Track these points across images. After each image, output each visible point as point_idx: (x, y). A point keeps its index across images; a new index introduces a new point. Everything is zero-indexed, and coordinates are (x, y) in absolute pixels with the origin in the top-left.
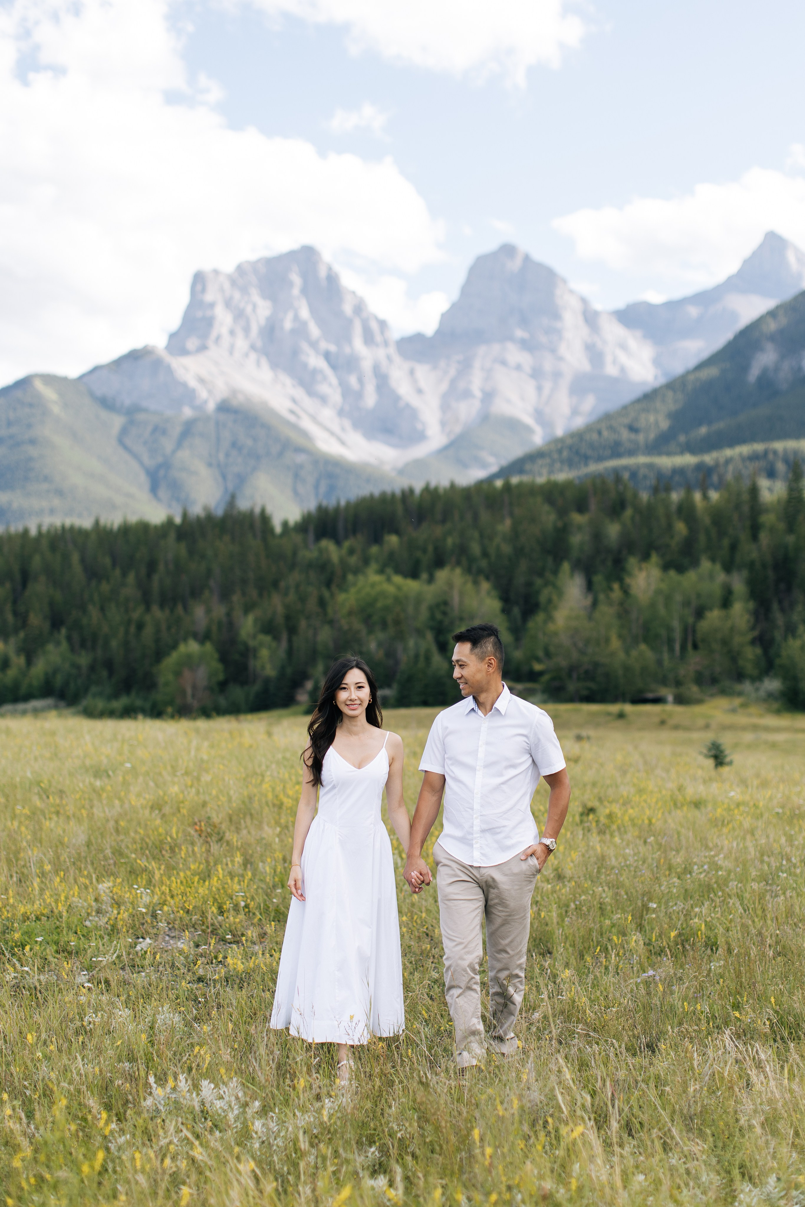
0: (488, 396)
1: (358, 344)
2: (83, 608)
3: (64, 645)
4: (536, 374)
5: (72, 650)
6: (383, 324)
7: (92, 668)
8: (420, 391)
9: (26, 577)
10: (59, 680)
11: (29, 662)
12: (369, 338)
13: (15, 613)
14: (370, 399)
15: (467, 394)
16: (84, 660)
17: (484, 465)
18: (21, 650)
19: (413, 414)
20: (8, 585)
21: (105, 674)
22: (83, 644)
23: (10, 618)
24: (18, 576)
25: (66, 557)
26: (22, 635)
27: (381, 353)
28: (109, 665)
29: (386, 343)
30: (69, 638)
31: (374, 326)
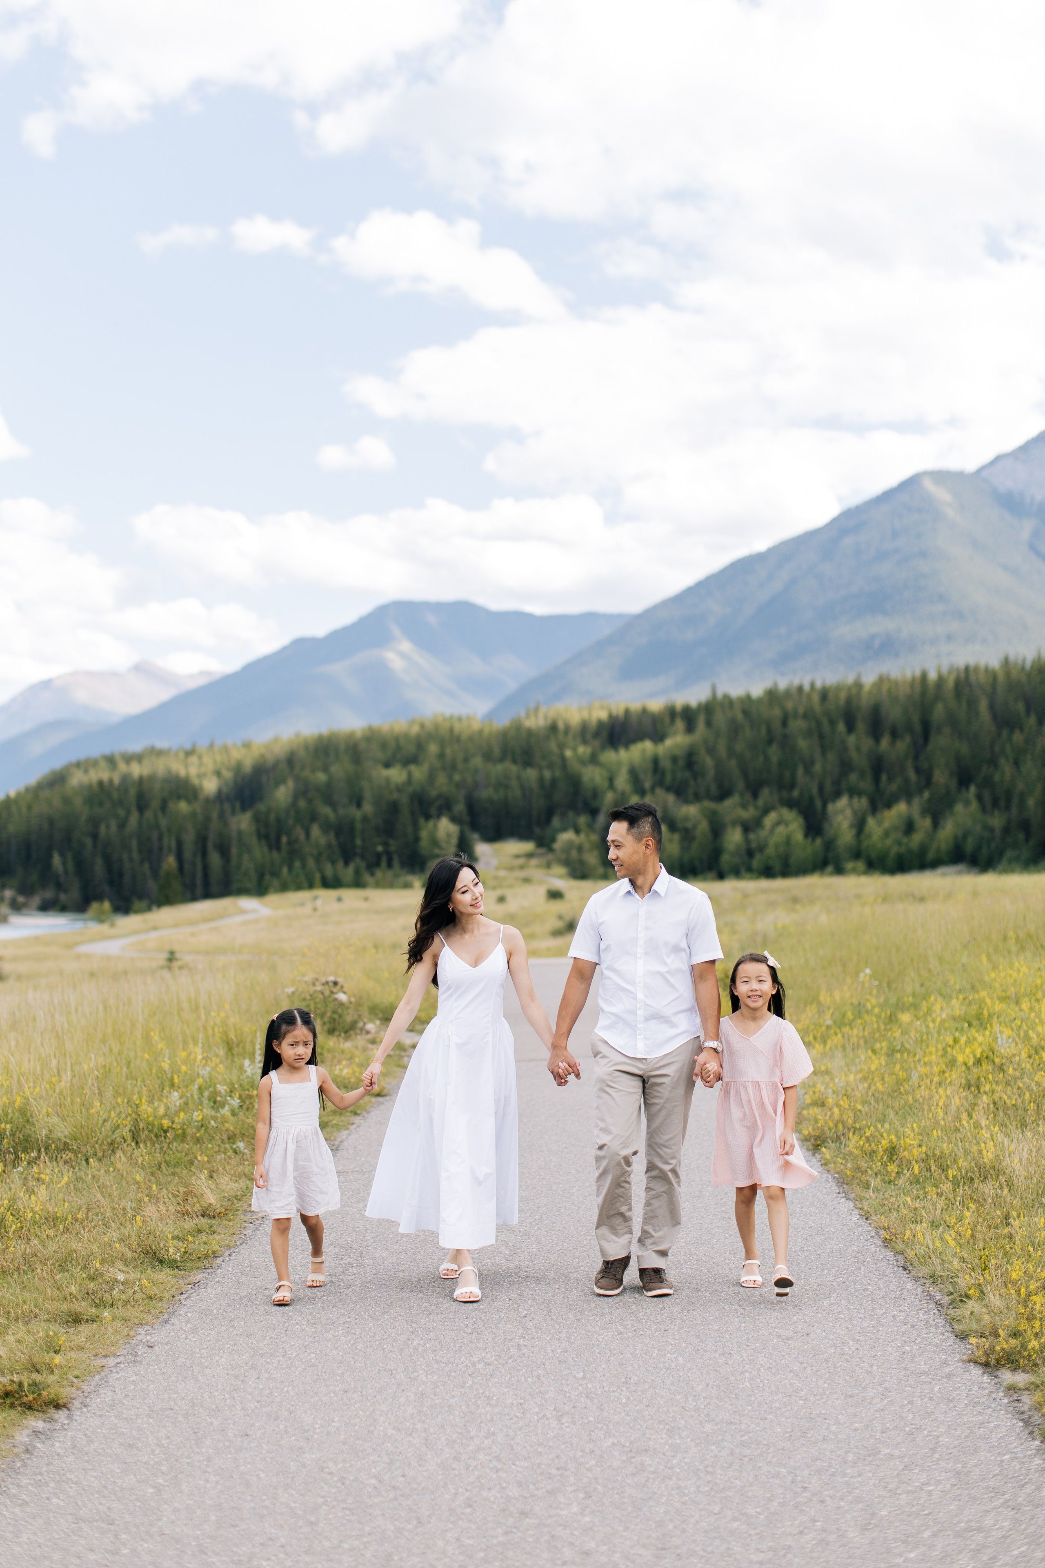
2: (993, 762)
3: (974, 805)
5: (984, 810)
7: (1007, 830)
9: (926, 729)
10: (969, 846)
11: (936, 824)
13: (918, 770)
16: (997, 821)
18: (924, 812)
20: (908, 739)
21: (1021, 836)
22: (995, 803)
23: (912, 775)
24: (918, 728)
25: (972, 704)
26: (926, 794)
28: (1026, 826)
30: (979, 797)
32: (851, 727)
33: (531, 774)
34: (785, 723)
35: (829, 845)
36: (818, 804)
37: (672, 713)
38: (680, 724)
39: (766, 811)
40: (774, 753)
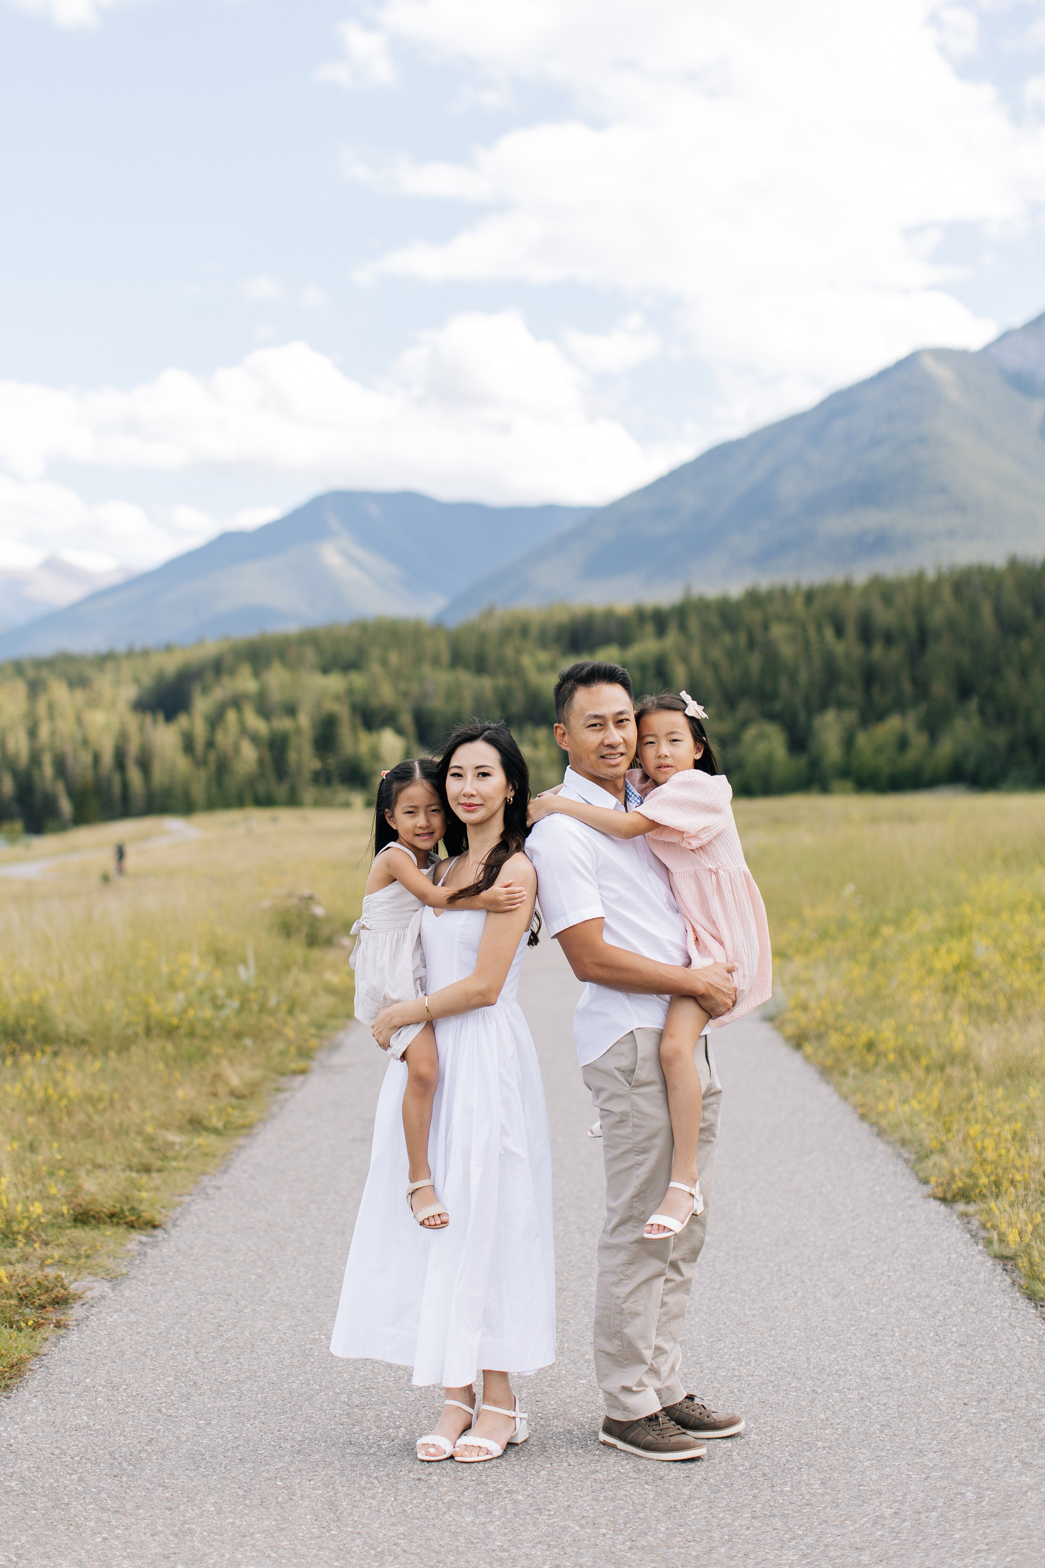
2: (996, 671)
3: (976, 722)
5: (986, 725)
7: (1012, 747)
9: (923, 638)
10: (970, 764)
11: (934, 741)
13: (914, 681)
16: (1001, 737)
18: (920, 727)
20: (903, 646)
21: (1028, 755)
22: (1000, 718)
23: (907, 686)
24: (913, 635)
25: (975, 608)
26: (922, 707)
28: (1032, 743)
30: (982, 711)
32: (839, 632)
33: (486, 685)
34: (766, 626)
35: (815, 763)
36: (802, 717)
37: (641, 616)
38: (650, 628)
39: (744, 724)
40: (755, 662)
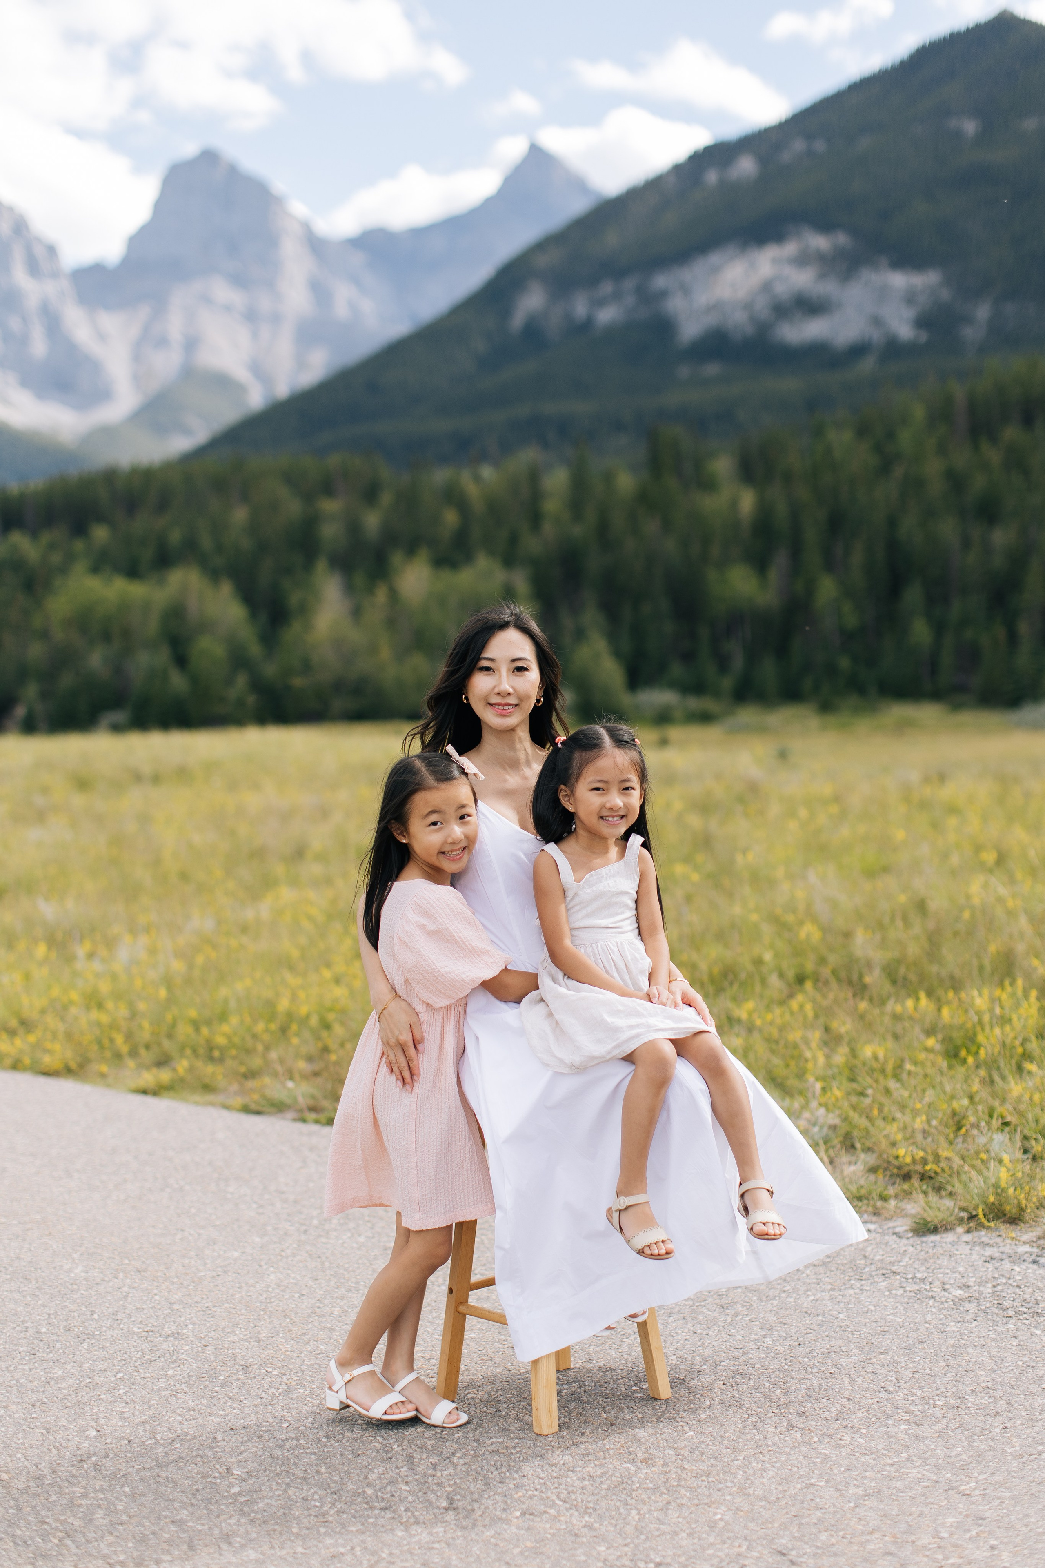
0: (191, 344)
1: (20, 277)
4: (251, 316)
6: (52, 250)
8: (102, 337)
12: (34, 268)
14: (39, 347)
15: (162, 342)
17: (187, 431)
19: (95, 366)
27: (50, 288)
29: (55, 274)
31: (39, 252)
